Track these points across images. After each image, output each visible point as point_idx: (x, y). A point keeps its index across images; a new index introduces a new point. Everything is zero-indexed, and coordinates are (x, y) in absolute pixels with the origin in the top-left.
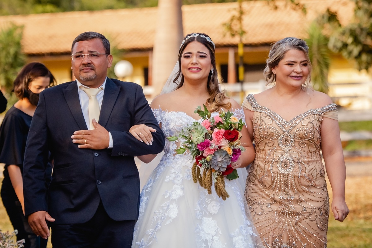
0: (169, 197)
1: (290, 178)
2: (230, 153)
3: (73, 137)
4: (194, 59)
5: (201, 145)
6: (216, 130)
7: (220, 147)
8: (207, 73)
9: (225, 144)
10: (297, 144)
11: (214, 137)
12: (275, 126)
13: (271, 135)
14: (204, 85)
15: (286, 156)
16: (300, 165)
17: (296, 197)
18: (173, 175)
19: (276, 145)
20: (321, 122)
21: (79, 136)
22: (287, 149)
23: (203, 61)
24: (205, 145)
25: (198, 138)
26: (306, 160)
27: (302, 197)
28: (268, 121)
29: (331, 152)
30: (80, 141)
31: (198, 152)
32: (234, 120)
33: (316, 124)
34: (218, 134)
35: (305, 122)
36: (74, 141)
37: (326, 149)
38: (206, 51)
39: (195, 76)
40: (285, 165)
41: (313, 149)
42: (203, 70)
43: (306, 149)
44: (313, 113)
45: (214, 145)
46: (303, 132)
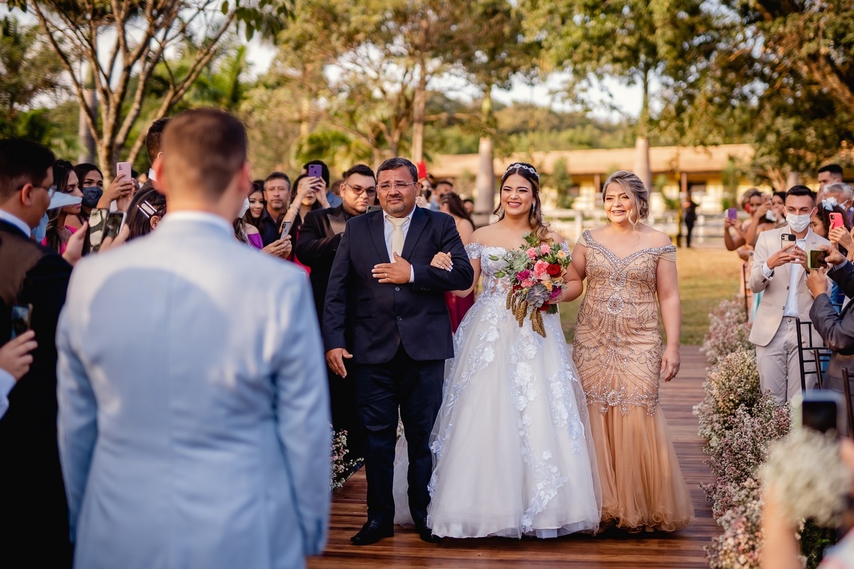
0: (485, 339)
1: (619, 320)
2: (550, 289)
3: (373, 271)
4: (513, 195)
5: (520, 274)
6: (540, 262)
7: (539, 281)
8: (528, 207)
9: (545, 278)
10: (628, 284)
11: (535, 269)
12: (607, 263)
13: (602, 273)
14: (524, 220)
15: (616, 296)
16: (630, 306)
17: (624, 339)
18: (490, 315)
19: (607, 282)
20: (657, 262)
21: (380, 270)
22: (617, 289)
23: (523, 196)
24: (525, 275)
26: (637, 301)
27: (630, 340)
28: (600, 258)
29: (667, 295)
30: (380, 275)
31: (516, 281)
32: (562, 255)
33: (651, 264)
34: (540, 266)
35: (639, 261)
36: (374, 275)
37: (662, 293)
38: (527, 185)
39: (515, 211)
40: (615, 305)
41: (646, 290)
42: (523, 205)
43: (638, 290)
44: (649, 252)
45: (534, 277)
46: (636, 272)
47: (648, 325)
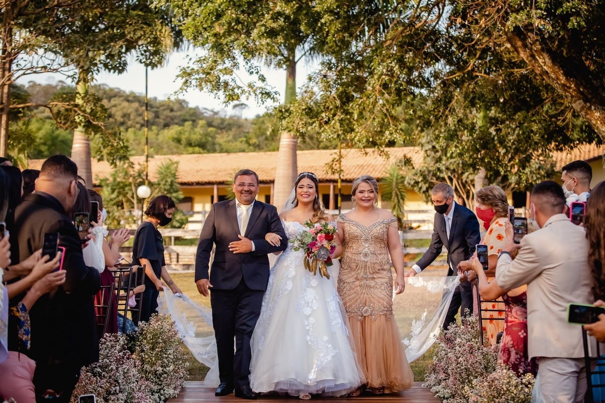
0: (287, 276)
1: (369, 264)
2: (329, 248)
4: (305, 189)
5: (310, 245)
6: (319, 235)
7: (322, 245)
8: (314, 198)
9: (325, 243)
10: (373, 242)
11: (318, 239)
12: (359, 231)
13: (357, 237)
14: (311, 206)
15: (366, 250)
16: (375, 255)
17: (372, 276)
19: (360, 242)
20: (388, 229)
22: (367, 245)
23: (311, 190)
24: (313, 244)
25: (308, 240)
26: (379, 252)
27: (375, 276)
28: (354, 228)
29: (395, 248)
31: (308, 249)
32: (330, 228)
33: (385, 230)
34: (320, 237)
35: (378, 228)
37: (391, 246)
38: (313, 184)
39: (306, 200)
40: (366, 255)
42: (311, 196)
43: (379, 245)
44: (383, 222)
45: (319, 244)
46: (377, 234)
47: (385, 267)
